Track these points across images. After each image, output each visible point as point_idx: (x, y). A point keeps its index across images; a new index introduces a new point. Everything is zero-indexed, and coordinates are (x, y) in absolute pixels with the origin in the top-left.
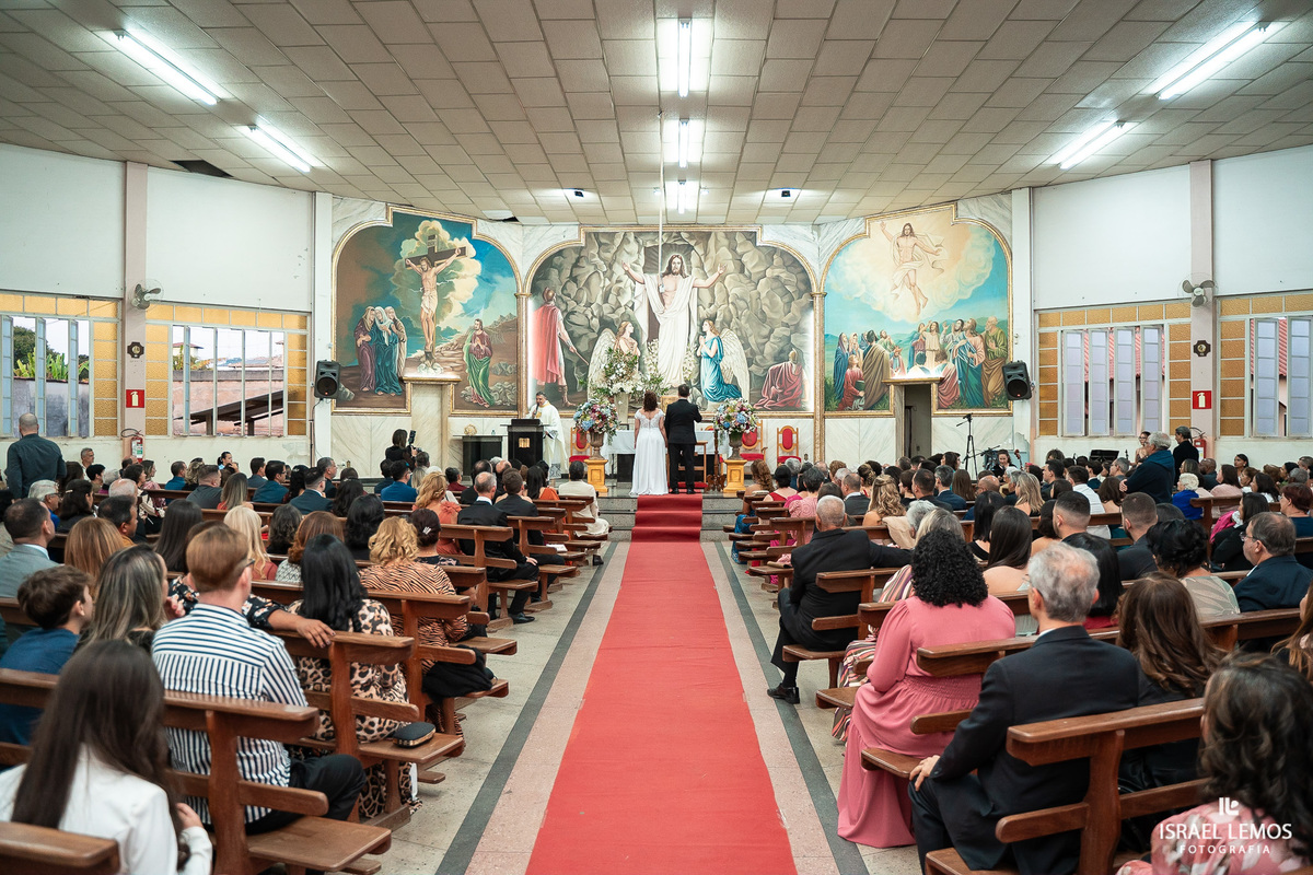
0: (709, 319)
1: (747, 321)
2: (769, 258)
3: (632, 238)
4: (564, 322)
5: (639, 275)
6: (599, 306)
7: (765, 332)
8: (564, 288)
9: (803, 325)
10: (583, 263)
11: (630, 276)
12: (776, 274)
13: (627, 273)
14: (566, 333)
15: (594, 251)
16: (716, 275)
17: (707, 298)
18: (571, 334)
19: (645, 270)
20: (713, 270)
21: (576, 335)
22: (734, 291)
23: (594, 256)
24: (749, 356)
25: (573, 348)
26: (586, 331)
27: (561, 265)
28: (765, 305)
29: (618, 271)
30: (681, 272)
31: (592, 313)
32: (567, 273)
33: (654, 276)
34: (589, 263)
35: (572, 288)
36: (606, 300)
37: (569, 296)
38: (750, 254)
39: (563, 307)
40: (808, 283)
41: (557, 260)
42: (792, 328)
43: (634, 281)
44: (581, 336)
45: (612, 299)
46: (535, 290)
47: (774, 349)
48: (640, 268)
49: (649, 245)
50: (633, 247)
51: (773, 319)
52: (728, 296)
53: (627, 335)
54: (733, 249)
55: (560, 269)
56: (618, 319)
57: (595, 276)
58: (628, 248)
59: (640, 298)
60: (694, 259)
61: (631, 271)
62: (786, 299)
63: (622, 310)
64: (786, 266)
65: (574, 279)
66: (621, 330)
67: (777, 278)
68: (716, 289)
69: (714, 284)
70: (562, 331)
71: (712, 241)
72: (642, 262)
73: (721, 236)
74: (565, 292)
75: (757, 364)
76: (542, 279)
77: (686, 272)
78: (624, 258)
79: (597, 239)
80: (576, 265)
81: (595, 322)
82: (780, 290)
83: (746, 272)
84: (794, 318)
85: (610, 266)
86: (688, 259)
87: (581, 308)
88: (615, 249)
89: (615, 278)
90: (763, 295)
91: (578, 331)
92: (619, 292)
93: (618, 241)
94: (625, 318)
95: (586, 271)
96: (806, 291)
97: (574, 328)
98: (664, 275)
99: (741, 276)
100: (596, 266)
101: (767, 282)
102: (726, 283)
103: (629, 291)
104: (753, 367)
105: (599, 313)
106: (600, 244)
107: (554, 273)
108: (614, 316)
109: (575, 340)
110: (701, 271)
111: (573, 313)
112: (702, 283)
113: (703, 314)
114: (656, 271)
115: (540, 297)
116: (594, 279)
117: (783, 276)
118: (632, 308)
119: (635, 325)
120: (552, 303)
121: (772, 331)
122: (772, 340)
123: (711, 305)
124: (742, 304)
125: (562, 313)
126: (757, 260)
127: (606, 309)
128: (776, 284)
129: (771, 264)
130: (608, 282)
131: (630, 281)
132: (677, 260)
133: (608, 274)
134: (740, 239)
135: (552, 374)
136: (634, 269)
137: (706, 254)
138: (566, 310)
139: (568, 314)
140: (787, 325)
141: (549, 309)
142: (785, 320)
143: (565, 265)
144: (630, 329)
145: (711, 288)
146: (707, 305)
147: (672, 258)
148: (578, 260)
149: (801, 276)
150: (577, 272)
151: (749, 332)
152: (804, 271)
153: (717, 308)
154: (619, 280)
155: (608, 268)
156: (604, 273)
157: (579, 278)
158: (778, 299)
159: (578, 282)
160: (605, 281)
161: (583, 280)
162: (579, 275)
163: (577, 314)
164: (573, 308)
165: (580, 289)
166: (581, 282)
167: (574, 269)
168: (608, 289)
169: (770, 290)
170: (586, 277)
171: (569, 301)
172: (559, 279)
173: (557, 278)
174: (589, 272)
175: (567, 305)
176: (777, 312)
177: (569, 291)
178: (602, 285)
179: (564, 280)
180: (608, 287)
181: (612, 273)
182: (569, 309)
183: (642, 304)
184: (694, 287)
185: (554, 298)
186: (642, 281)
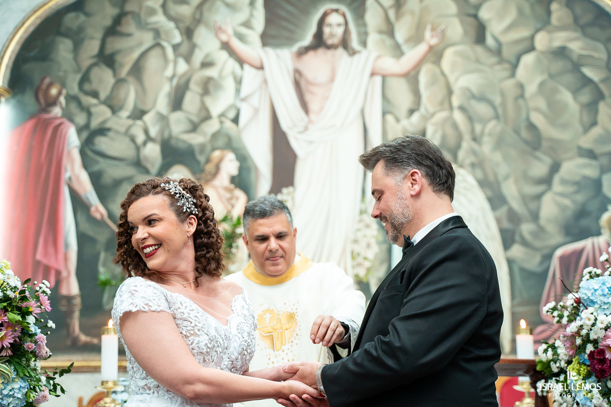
1: (499, 144)
2: (540, 11)
4: (82, 153)
6: (163, 118)
7: (540, 169)
8: (85, 79)
10: (129, 26)
11: (232, 53)
12: (557, 44)
13: (226, 46)
16: (422, 49)
17: (402, 96)
18: (96, 179)
19: (267, 39)
20: (416, 38)
21: (107, 179)
22: (464, 81)
23: (152, 12)
24: (506, 225)
25: (98, 209)
26: (129, 171)
27: (81, 29)
28: (537, 110)
29: (207, 42)
30: (345, 43)
31: (146, 132)
32: (92, 47)
34: (142, 26)
35: (104, 79)
36: (177, 103)
37: (95, 95)
39: (81, 119)
41: (71, 21)
42: (605, 161)
43: (241, 62)
44: (118, 183)
45: (191, 101)
46: (18, 82)
47: (563, 208)
48: (254, 37)
51: (557, 141)
52: (450, 92)
53: (223, 179)
55: (77, 38)
56: (202, 147)
57: (155, 54)
59: (255, 101)
60: (373, 17)
61: (236, 44)
62: (586, 97)
63: (212, 127)
65: (107, 59)
66: (210, 167)
67: (561, 53)
68: (423, 79)
69: (417, 68)
70: (75, 172)
72: (259, 24)
74: (87, 87)
75: (525, 243)
76: (36, 59)
77: (355, 43)
78: (219, 15)
80: (113, 30)
81: (152, 152)
82: (569, 78)
83: (490, 41)
84: (607, 138)
85: (189, 33)
87: (121, 121)
89: (198, 57)
90: (531, 89)
91: (113, 172)
92: (208, 87)
94: (221, 142)
95: (134, 42)
97: (102, 164)
98: (307, 49)
99: (479, 49)
100: (157, 32)
101: (538, 61)
102: (446, 63)
103: (229, 84)
104: (517, 251)
105: (162, 132)
107: (64, 49)
108: (196, 139)
109: (103, 190)
110: (389, 41)
111: (102, 131)
112: (390, 65)
113: (396, 130)
114: (289, 41)
115: (29, 98)
116: (153, 62)
117: (577, 46)
118: (236, 120)
119: (243, 158)
120: (57, 111)
121: (555, 168)
122: (557, 186)
123: (411, 112)
124: (482, 109)
125: (79, 131)
126: (513, 15)
127: (178, 125)
128: (558, 65)
129: (545, 22)
130: (182, 67)
131: (232, 64)
132: (334, 18)
133: (184, 49)
135: (47, 269)
136: (241, 37)
137: (399, 4)
138: (87, 126)
139: (92, 135)
140: (591, 154)
141: (47, 123)
142: (586, 142)
143: (89, 30)
144: (230, 166)
145: (412, 77)
146: (402, 112)
147: (325, 15)
148: (117, 21)
150: (115, 44)
151: (503, 170)
153: (426, 118)
154: (208, 60)
155: (185, 37)
156: (176, 47)
157: (118, 58)
158: (566, 96)
159: (116, 66)
160: (175, 63)
161: (127, 62)
162: (118, 52)
163: (111, 134)
164: (104, 122)
165: (120, 82)
166: (122, 65)
167: (110, 40)
168: (183, 80)
169: (545, 76)
170: (136, 55)
171: (95, 105)
172: (76, 58)
173: (70, 56)
174: (140, 44)
175: (89, 114)
176: (564, 126)
177: (94, 85)
178: (169, 72)
179: (86, 62)
180: (184, 75)
181: (193, 47)
182: (95, 124)
183: (256, 111)
184: (373, 74)
185: (62, 99)
186: (258, 64)
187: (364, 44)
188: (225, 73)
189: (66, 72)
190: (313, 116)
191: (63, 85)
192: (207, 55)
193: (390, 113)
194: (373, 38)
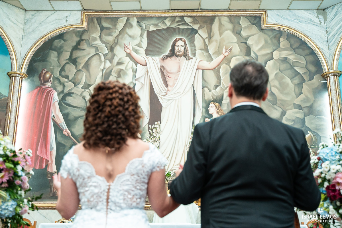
0: (215, 101)
2: (275, 41)
3: (134, 22)
4: (60, 104)
5: (141, 57)
8: (62, 70)
9: (316, 107)
10: (84, 45)
11: (132, 58)
12: (283, 56)
13: (129, 55)
14: (60, 115)
15: (96, 34)
16: (221, 57)
17: (212, 79)
18: (66, 117)
19: (148, 52)
20: (218, 52)
21: (71, 117)
23: (95, 39)
25: (67, 131)
26: (82, 113)
27: (61, 47)
28: (275, 86)
29: (120, 53)
32: (66, 55)
33: (158, 59)
34: (90, 45)
35: (71, 70)
37: (67, 77)
38: (256, 37)
39: (60, 88)
40: (318, 64)
41: (57, 43)
42: (306, 110)
43: (136, 63)
44: (76, 118)
46: (31, 71)
48: (142, 51)
49: (152, 29)
50: (136, 31)
51: (285, 101)
54: (237, 33)
55: (60, 51)
57: (95, 58)
58: (130, 31)
59: (142, 80)
60: (198, 42)
61: (133, 54)
62: (297, 81)
64: (292, 48)
65: (73, 61)
67: (285, 60)
68: (222, 71)
69: (219, 66)
70: (56, 113)
71: (215, 26)
72: (145, 44)
73: (225, 21)
74: (63, 73)
76: (40, 61)
78: (126, 41)
79: (100, 24)
80: (76, 47)
82: (289, 72)
83: (252, 54)
84: (307, 100)
85: (112, 49)
86: (192, 41)
87: (78, 90)
88: (117, 32)
89: (116, 60)
91: (75, 113)
92: (120, 74)
93: (120, 25)
95: (86, 53)
96: (317, 73)
97: (69, 110)
98: (167, 57)
99: (247, 58)
100: (97, 49)
101: (275, 63)
102: (232, 64)
103: (130, 73)
106: (102, 28)
107: (53, 55)
109: (69, 122)
110: (205, 54)
111: (70, 94)
112: (206, 64)
113: (209, 96)
114: (159, 53)
115: (36, 78)
116: (95, 62)
117: (292, 58)
120: (49, 84)
123: (216, 86)
125: (59, 94)
126: (262, 43)
128: (284, 66)
129: (277, 46)
130: (108, 64)
131: (132, 63)
132: (180, 43)
133: (109, 56)
134: (244, 23)
135: (42, 159)
136: (136, 51)
137: (210, 37)
138: (63, 92)
139: (64, 96)
140: (300, 107)
141: (43, 91)
142: (297, 101)
143: (65, 48)
145: (216, 70)
146: (212, 87)
147: (176, 41)
148: (79, 43)
149: (310, 58)
150: (77, 54)
152: (313, 53)
153: (223, 90)
154: (120, 62)
155: (109, 51)
156: (105, 55)
157: (78, 60)
158: (288, 80)
159: (77, 64)
160: (105, 62)
161: (82, 62)
162: (79, 57)
163: (73, 95)
164: (71, 90)
165: (79, 71)
166: (80, 64)
167: (74, 52)
168: (108, 70)
169: (278, 71)
170: (87, 59)
171: (67, 82)
172: (58, 61)
173: (56, 59)
174: (89, 54)
175: (64, 86)
176: (287, 94)
177: (67, 73)
178: (102, 67)
179: (63, 62)
180: (109, 68)
181: (114, 55)
182: (66, 91)
183: (143, 85)
184: (197, 69)
185: (51, 79)
186: (144, 64)
187: (194, 55)
188: (128, 68)
189: (53, 66)
190: (169, 88)
191: (52, 73)
192: (120, 59)
193: (206, 87)
194: (198, 52)
